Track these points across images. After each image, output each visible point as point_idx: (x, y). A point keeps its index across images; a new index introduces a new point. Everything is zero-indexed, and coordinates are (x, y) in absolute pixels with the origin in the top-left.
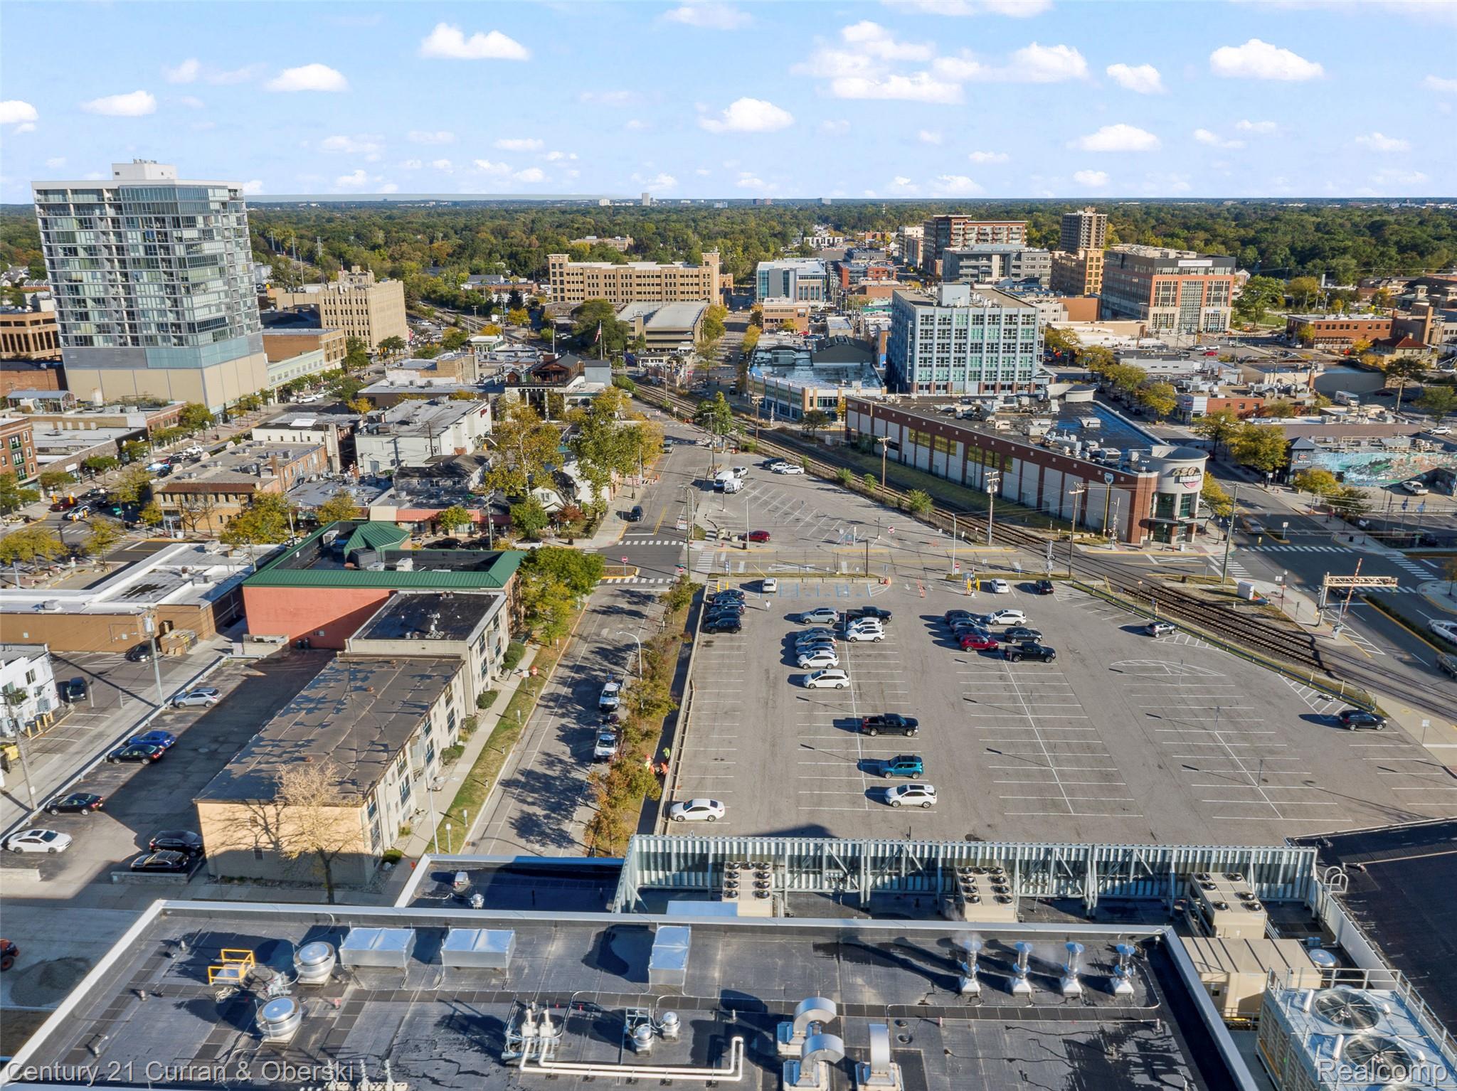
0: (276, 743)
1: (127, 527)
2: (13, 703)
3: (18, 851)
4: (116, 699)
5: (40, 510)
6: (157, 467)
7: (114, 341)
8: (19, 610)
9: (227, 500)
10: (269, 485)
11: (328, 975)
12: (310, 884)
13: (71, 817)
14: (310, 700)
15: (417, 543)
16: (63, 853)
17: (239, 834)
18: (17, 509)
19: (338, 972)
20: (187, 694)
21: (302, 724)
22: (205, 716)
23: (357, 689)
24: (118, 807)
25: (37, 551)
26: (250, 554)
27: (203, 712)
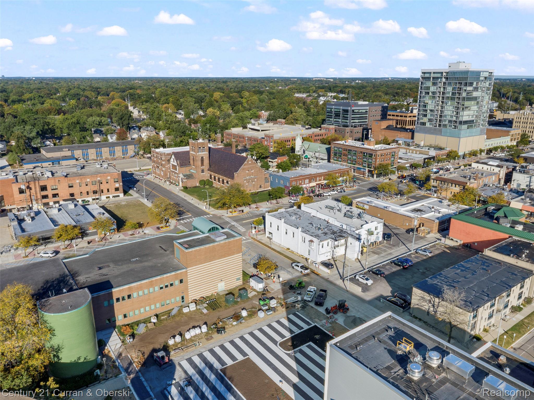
0: (446, 277)
1: (419, 188)
2: (369, 235)
3: (358, 280)
4: (398, 244)
5: (394, 177)
6: (435, 170)
7: (433, 125)
8: (379, 207)
9: (455, 186)
10: (472, 184)
11: (437, 365)
12: (443, 333)
13: (375, 276)
14: (463, 266)
15: (528, 220)
16: (370, 286)
17: (424, 304)
18: (388, 175)
19: (440, 366)
20: (421, 249)
21: (458, 274)
22: (425, 259)
23: (483, 269)
24: (389, 278)
25: (390, 190)
26: (457, 208)
27: (425, 258)
